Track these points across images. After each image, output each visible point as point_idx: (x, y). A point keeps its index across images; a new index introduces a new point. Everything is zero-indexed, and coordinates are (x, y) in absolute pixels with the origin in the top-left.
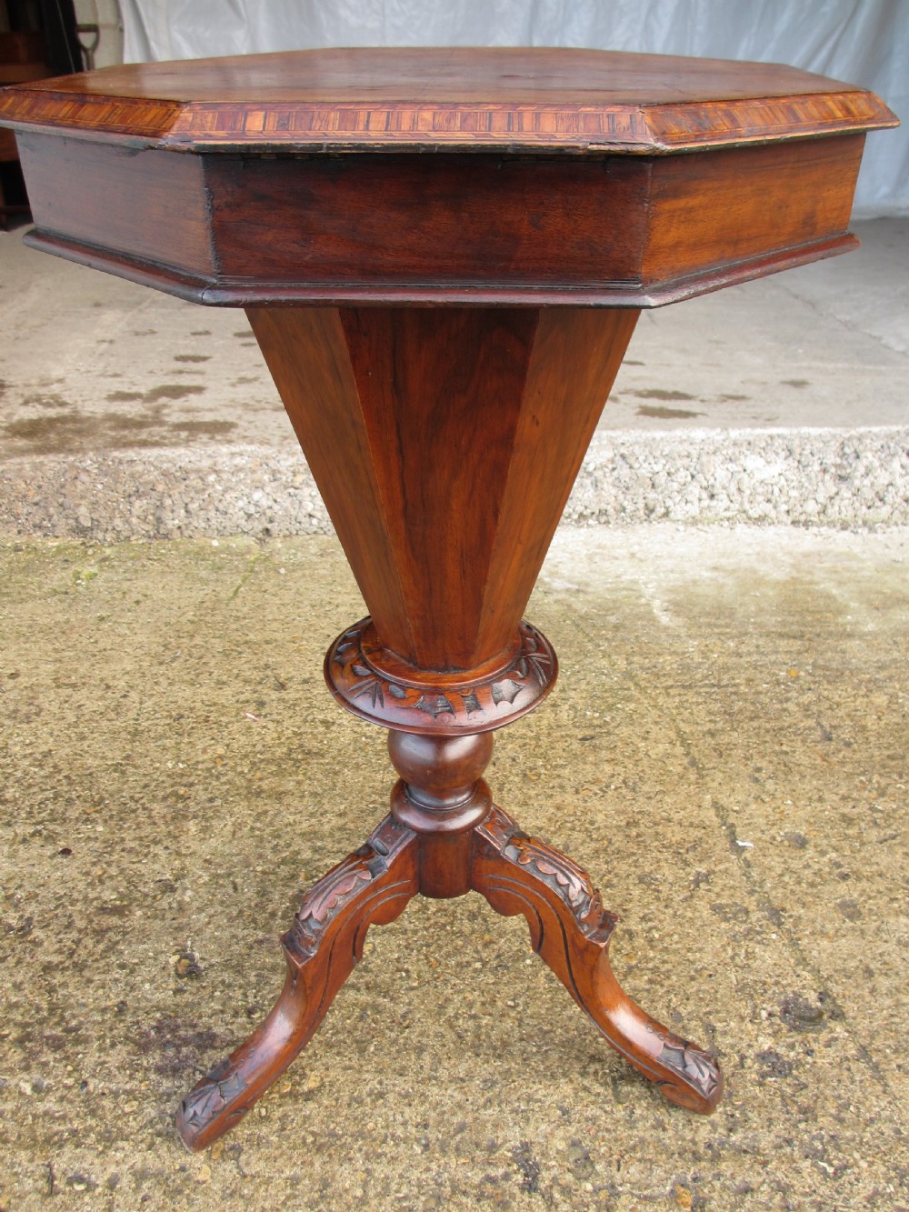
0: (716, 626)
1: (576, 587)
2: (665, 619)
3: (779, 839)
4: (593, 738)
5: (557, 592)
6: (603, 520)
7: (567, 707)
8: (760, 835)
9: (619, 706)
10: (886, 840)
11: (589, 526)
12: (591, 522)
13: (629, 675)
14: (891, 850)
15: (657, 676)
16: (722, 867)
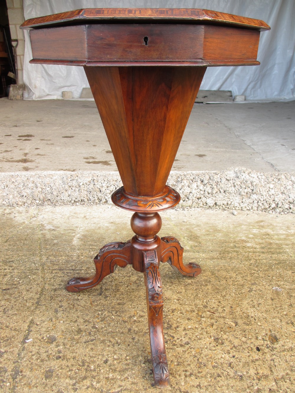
0: (92, 245)
1: (54, 228)
2: (75, 242)
3: (45, 338)
4: (9, 289)
5: (45, 230)
6: (82, 203)
7: (10, 276)
8: (38, 335)
9: (29, 276)
10: (88, 342)
11: (77, 205)
12: (78, 204)
13: (43, 265)
14: (87, 347)
15: (54, 264)
16: (11, 350)
